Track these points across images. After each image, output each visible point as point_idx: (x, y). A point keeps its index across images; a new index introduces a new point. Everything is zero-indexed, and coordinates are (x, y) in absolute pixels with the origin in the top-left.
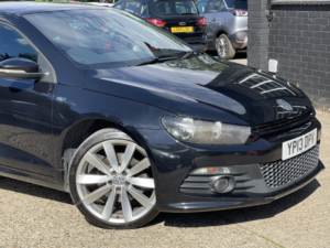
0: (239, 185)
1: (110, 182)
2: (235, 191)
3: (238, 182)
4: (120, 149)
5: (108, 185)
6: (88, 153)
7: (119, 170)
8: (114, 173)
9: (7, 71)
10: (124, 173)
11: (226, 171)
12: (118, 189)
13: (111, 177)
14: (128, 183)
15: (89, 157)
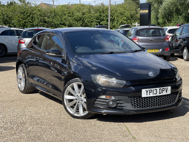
0: (119, 105)
1: (76, 99)
2: (118, 107)
3: (118, 103)
4: (79, 86)
5: (76, 101)
6: (69, 87)
7: (79, 95)
8: (77, 96)
9: (50, 54)
10: (81, 96)
11: (113, 98)
12: (79, 102)
13: (77, 98)
14: (82, 101)
15: (69, 88)
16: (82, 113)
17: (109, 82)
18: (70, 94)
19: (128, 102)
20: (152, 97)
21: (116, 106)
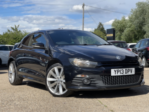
0: (92, 82)
3: (91, 81)
4: (59, 70)
5: (56, 82)
7: (59, 77)
10: (61, 78)
11: (87, 76)
12: (59, 83)
13: (57, 79)
14: (62, 82)
15: (51, 72)
16: (61, 92)
17: (84, 64)
18: (52, 77)
19: (100, 80)
20: (119, 76)
21: (90, 83)
